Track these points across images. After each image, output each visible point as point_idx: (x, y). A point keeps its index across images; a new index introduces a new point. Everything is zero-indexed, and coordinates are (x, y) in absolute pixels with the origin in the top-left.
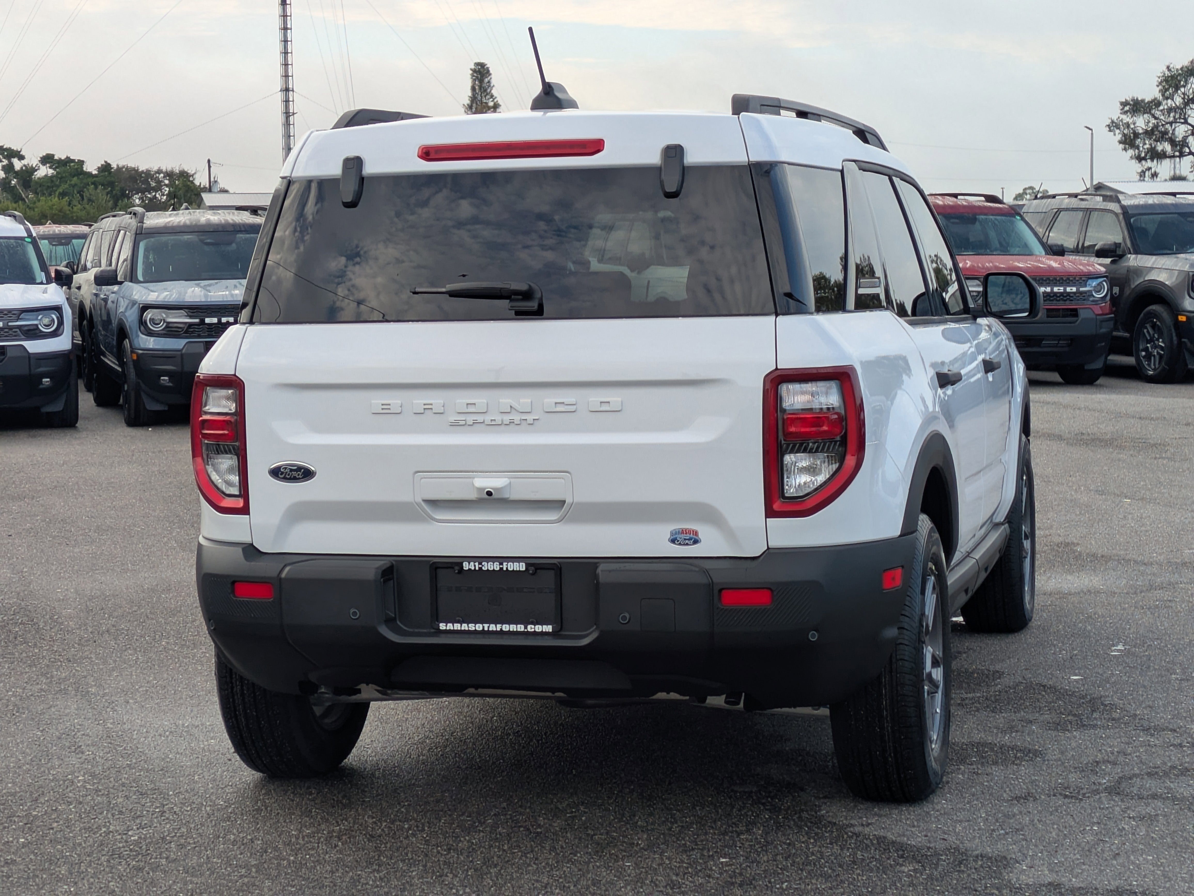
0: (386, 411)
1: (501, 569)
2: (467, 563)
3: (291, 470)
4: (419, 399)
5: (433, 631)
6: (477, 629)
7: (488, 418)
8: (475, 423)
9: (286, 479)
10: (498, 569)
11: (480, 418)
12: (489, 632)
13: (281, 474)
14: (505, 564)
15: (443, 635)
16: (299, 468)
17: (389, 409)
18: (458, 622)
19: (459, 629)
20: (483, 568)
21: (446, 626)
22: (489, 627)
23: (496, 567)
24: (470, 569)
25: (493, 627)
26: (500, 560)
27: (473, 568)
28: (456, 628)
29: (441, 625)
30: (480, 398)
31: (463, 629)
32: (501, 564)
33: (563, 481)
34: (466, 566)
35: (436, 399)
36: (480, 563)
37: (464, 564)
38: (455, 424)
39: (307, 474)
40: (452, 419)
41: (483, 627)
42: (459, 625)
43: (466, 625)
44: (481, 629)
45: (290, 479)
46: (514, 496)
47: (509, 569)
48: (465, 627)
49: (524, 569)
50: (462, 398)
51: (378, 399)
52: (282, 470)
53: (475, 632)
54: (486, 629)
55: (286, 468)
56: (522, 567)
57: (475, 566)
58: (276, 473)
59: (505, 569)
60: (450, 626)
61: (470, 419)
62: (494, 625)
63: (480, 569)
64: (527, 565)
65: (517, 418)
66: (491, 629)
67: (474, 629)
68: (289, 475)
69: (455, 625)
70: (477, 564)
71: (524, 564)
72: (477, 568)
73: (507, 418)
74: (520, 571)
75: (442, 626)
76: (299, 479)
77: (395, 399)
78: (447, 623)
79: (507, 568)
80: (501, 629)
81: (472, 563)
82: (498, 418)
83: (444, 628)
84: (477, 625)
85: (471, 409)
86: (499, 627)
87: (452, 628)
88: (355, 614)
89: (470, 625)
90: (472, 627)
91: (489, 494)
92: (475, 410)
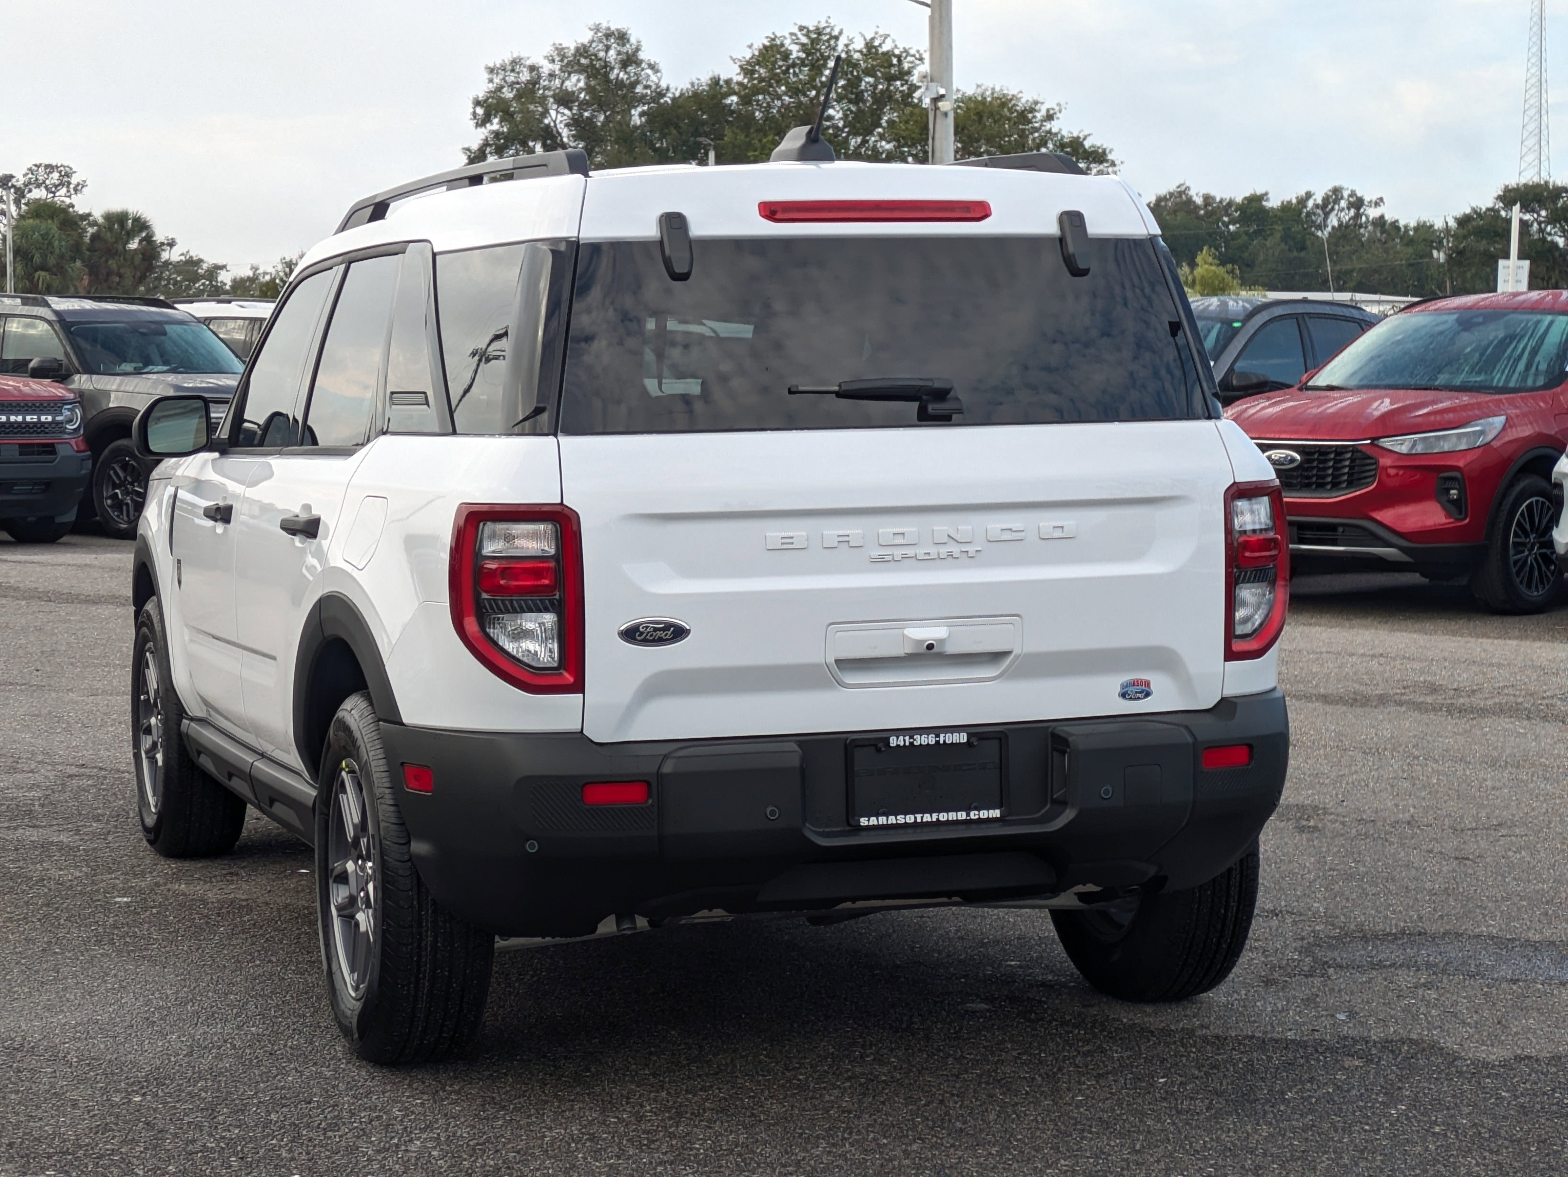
0: (787, 546)
1: (937, 742)
2: (895, 738)
3: (655, 629)
4: (832, 529)
5: (848, 828)
6: (908, 821)
7: (920, 552)
8: (905, 557)
9: (646, 642)
10: (934, 742)
11: (910, 552)
12: (923, 824)
13: (639, 636)
14: (942, 736)
15: (864, 833)
16: (668, 626)
17: (792, 543)
18: (883, 814)
19: (885, 823)
20: (915, 743)
21: (869, 821)
22: (922, 818)
23: (931, 740)
24: (898, 746)
25: (927, 818)
26: (937, 731)
27: (902, 744)
28: (880, 823)
29: (862, 820)
30: (910, 526)
31: (890, 822)
32: (937, 736)
33: (1011, 626)
34: (893, 741)
35: (854, 528)
36: (911, 737)
37: (891, 739)
38: (879, 561)
39: (678, 633)
40: (875, 554)
41: (916, 818)
42: (885, 818)
43: (893, 817)
44: (912, 820)
45: (653, 641)
46: (951, 649)
47: (947, 742)
48: (892, 820)
49: (965, 740)
50: (887, 527)
51: (775, 531)
52: (641, 629)
53: (906, 825)
54: (919, 820)
55: (647, 627)
56: (963, 738)
57: (904, 741)
58: (631, 635)
59: (942, 742)
60: (873, 821)
61: (898, 553)
62: (928, 815)
63: (911, 744)
64: (970, 735)
65: (956, 549)
66: (925, 820)
67: (903, 821)
68: (651, 636)
69: (880, 818)
70: (907, 738)
71: (965, 735)
72: (907, 744)
73: (944, 551)
74: (960, 743)
75: (864, 822)
76: (667, 640)
77: (798, 530)
78: (869, 816)
79: (944, 741)
80: (938, 819)
81: (901, 738)
82: (933, 551)
83: (866, 823)
84: (908, 817)
85: (899, 540)
86: (934, 817)
87: (876, 823)
88: (773, 813)
89: (898, 817)
90: (901, 819)
91: (930, 647)
92: (904, 542)
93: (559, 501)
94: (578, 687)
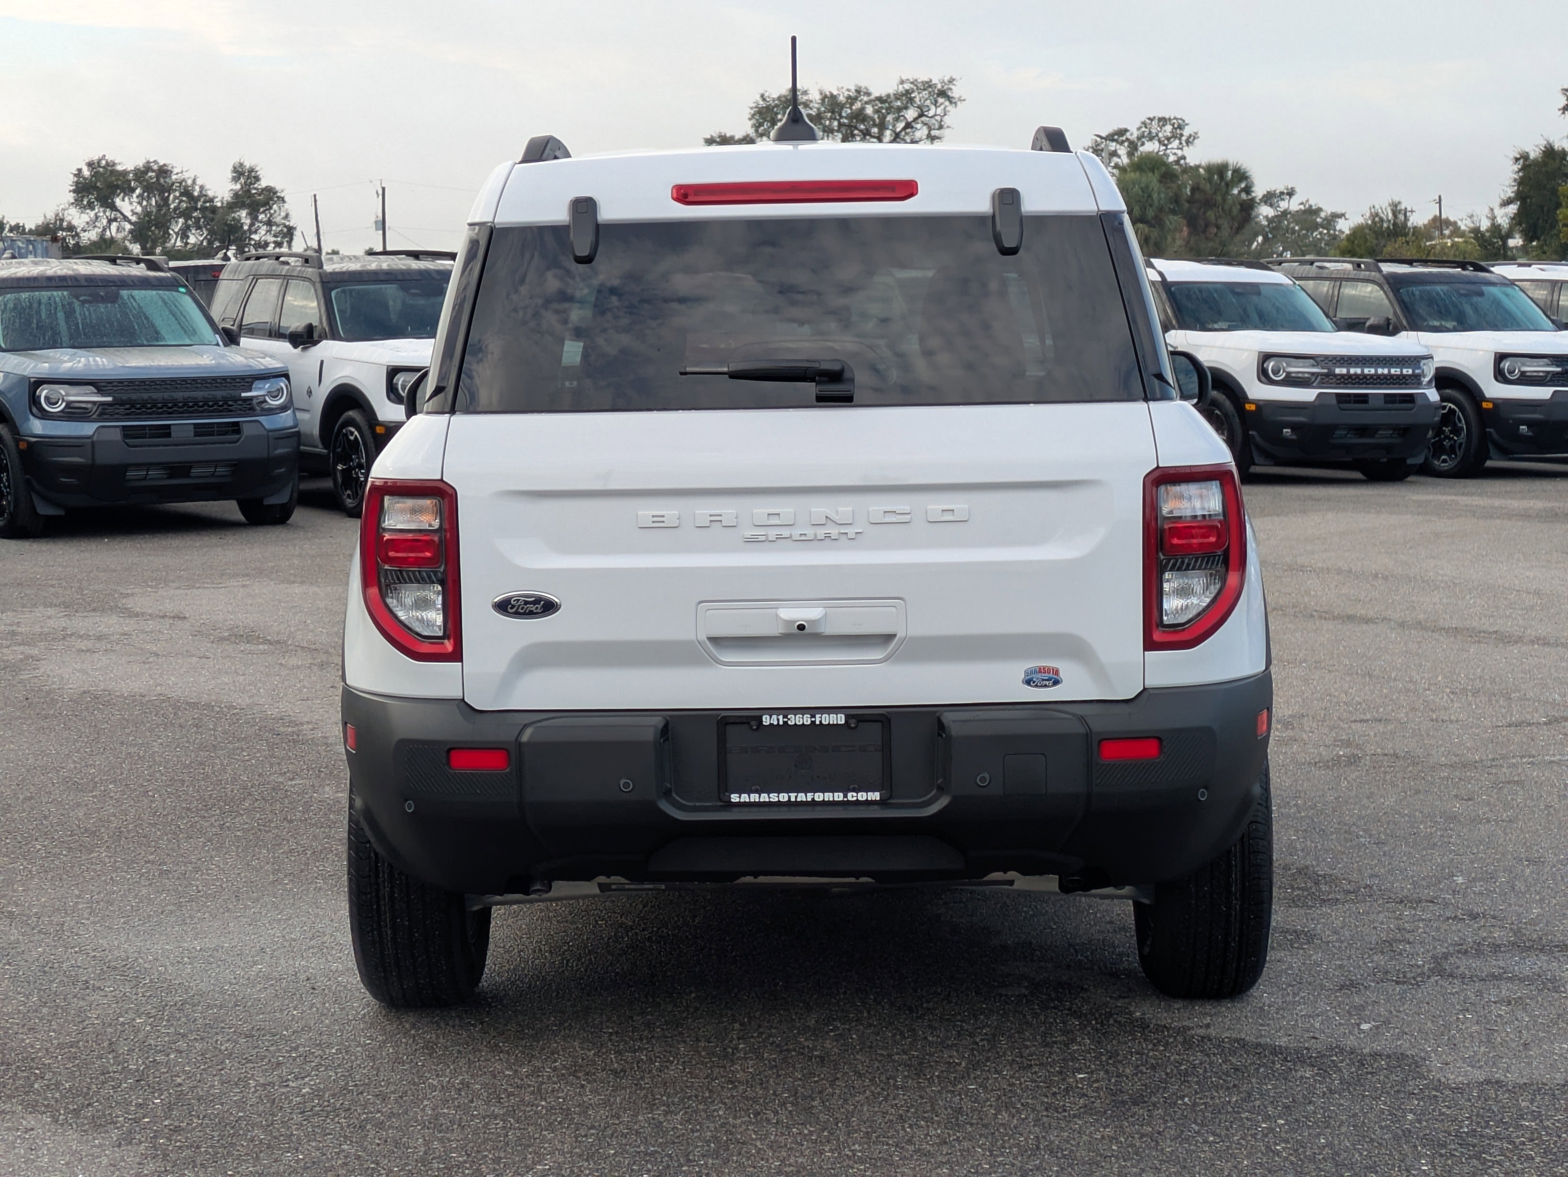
0: (658, 525)
1: (813, 723)
2: (768, 717)
3: (526, 603)
4: (704, 509)
5: (720, 804)
6: (781, 800)
7: (796, 533)
8: (779, 538)
9: (517, 614)
10: (809, 723)
11: (785, 532)
12: (797, 804)
13: (511, 608)
14: (818, 716)
15: (735, 810)
16: (538, 600)
17: (663, 522)
18: (756, 792)
19: (757, 800)
20: (789, 722)
21: (740, 797)
22: (796, 797)
23: (807, 720)
24: (771, 724)
25: (801, 797)
26: (812, 712)
27: (775, 723)
28: (752, 800)
29: (732, 796)
30: (786, 507)
31: (762, 800)
32: (813, 716)
33: (894, 609)
34: (766, 720)
35: (727, 508)
36: (785, 717)
37: (764, 717)
38: (752, 541)
39: (548, 607)
40: (748, 533)
41: (789, 797)
42: (757, 795)
43: (766, 795)
44: (786, 799)
45: (524, 614)
46: (828, 629)
47: (824, 722)
48: (764, 797)
49: (843, 722)
50: (761, 508)
51: (646, 510)
52: (512, 602)
53: (779, 804)
54: (793, 799)
55: (518, 600)
56: (841, 719)
57: (778, 720)
58: (504, 607)
59: (818, 723)
60: (745, 798)
61: (772, 533)
62: (803, 795)
63: (785, 723)
64: (847, 717)
65: (834, 531)
66: (799, 799)
67: (776, 799)
68: (522, 608)
69: (752, 795)
70: (781, 717)
71: (843, 716)
72: (781, 723)
73: (821, 532)
74: (837, 725)
75: (735, 798)
76: (537, 613)
77: (670, 510)
78: (740, 793)
79: (821, 722)
80: (813, 799)
81: (774, 717)
82: (810, 532)
83: (738, 800)
84: (781, 795)
85: (774, 521)
86: (810, 796)
87: (747, 800)
88: (626, 785)
89: (771, 795)
90: (774, 797)
91: (801, 627)
92: (778, 522)
93: (439, 477)
94: (456, 656)
